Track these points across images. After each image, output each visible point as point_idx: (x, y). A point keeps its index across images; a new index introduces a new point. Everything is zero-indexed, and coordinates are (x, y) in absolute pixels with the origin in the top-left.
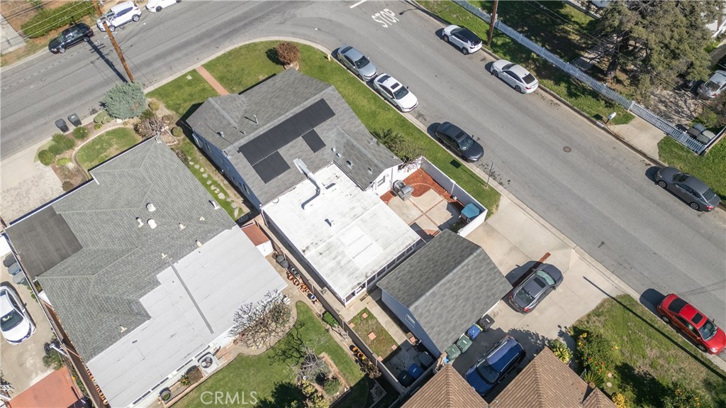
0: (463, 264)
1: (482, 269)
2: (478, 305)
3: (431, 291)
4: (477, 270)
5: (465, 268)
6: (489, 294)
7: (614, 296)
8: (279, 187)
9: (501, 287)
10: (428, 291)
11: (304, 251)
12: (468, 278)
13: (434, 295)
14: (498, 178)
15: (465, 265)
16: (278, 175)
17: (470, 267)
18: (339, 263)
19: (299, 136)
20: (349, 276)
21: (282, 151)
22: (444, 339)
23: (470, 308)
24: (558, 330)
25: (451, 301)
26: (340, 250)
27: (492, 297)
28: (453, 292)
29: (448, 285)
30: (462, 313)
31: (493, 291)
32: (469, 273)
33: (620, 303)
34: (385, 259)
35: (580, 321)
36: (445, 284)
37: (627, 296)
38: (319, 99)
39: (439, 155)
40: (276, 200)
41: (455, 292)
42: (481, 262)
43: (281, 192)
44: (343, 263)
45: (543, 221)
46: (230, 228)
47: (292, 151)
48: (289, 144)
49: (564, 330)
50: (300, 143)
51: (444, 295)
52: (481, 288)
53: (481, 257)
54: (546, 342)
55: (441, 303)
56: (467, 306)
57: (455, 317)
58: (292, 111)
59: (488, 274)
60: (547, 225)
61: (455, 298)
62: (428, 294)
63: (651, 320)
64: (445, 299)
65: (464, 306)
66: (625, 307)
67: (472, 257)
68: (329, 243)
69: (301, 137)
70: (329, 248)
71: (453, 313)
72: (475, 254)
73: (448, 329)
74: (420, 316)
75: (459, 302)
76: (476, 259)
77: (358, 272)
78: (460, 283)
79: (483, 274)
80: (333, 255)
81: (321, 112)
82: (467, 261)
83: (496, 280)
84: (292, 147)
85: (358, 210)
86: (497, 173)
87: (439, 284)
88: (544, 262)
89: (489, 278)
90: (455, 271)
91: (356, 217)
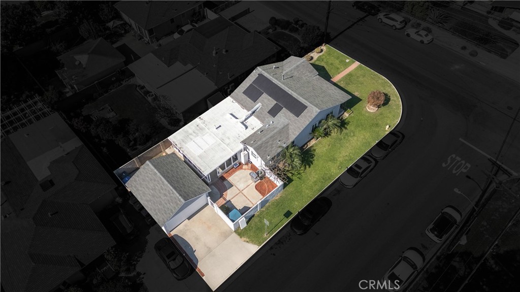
0: (174, 190)
1: (171, 204)
2: (150, 204)
3: (157, 172)
4: (170, 200)
5: (171, 192)
6: (157, 211)
8: (242, 100)
9: (161, 219)
10: (157, 170)
11: (200, 118)
12: (165, 195)
13: (155, 174)
14: (277, 246)
15: (173, 192)
16: (249, 97)
17: (172, 195)
18: (191, 134)
19: (276, 101)
20: (182, 140)
21: (265, 95)
22: (132, 185)
23: (148, 199)
24: (142, 273)
25: (152, 185)
26: (199, 134)
27: (155, 213)
28: (157, 186)
29: (161, 182)
30: (145, 194)
31: (159, 214)
32: (168, 195)
34: (191, 157)
36: (161, 179)
38: (306, 105)
39: (296, 203)
40: (234, 101)
41: (157, 187)
42: (176, 202)
43: (239, 102)
44: (191, 136)
46: (216, 85)
47: (266, 101)
48: (270, 98)
50: (272, 103)
51: (155, 180)
52: (160, 205)
53: (178, 202)
55: (151, 180)
56: (150, 197)
57: (143, 189)
58: (293, 92)
59: (168, 208)
61: (154, 188)
62: (155, 170)
64: (153, 181)
65: (149, 194)
67: (178, 195)
68: (204, 129)
69: (276, 102)
70: (202, 129)
71: (145, 188)
72: (180, 197)
73: (137, 186)
74: (144, 168)
75: (151, 191)
76: (177, 198)
77: (184, 144)
78: (162, 190)
79: (168, 204)
80: (196, 131)
81: (297, 108)
82: (175, 192)
83: (165, 215)
84: (269, 99)
85: (227, 141)
86: (282, 245)
87: (161, 176)
89: (166, 210)
90: (169, 185)
91: (222, 140)
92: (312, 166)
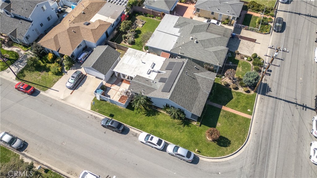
7: (49, 89)
11: (146, 53)
14: (93, 117)
18: (135, 55)
19: (169, 78)
20: (130, 53)
21: (171, 71)
24: (67, 73)
33: (47, 88)
35: (60, 78)
37: (44, 91)
38: (170, 91)
45: (74, 106)
46: (171, 50)
49: (66, 74)
50: (167, 76)
54: (71, 69)
60: (72, 105)
63: (38, 86)
66: (46, 87)
70: (140, 57)
77: (128, 55)
80: (138, 56)
84: (169, 74)
86: (94, 119)
88: (72, 91)
92: (147, 117)
